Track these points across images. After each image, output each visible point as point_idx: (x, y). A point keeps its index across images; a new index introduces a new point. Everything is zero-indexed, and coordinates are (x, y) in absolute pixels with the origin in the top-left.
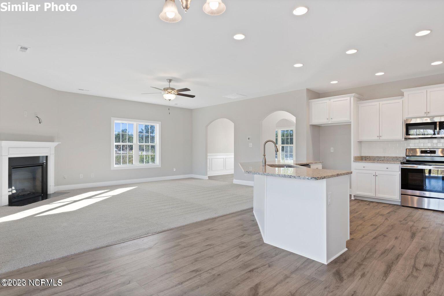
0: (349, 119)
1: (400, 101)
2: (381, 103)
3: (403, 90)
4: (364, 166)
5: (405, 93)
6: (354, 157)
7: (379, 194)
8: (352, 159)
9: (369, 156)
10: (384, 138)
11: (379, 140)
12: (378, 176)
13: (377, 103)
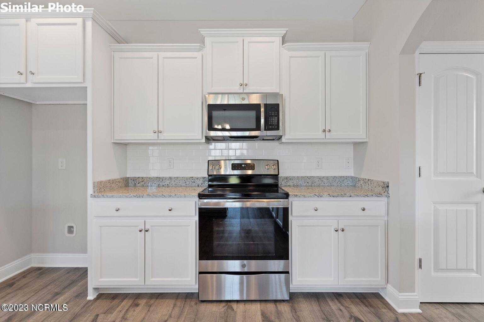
0: (81, 80)
1: (198, 54)
2: (162, 55)
3: (203, 31)
4: (118, 207)
5: (207, 40)
6: (94, 183)
7: (152, 277)
8: (90, 190)
9: (142, 178)
10: (166, 136)
11: (159, 141)
12: (150, 231)
13: (154, 55)
